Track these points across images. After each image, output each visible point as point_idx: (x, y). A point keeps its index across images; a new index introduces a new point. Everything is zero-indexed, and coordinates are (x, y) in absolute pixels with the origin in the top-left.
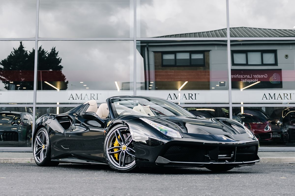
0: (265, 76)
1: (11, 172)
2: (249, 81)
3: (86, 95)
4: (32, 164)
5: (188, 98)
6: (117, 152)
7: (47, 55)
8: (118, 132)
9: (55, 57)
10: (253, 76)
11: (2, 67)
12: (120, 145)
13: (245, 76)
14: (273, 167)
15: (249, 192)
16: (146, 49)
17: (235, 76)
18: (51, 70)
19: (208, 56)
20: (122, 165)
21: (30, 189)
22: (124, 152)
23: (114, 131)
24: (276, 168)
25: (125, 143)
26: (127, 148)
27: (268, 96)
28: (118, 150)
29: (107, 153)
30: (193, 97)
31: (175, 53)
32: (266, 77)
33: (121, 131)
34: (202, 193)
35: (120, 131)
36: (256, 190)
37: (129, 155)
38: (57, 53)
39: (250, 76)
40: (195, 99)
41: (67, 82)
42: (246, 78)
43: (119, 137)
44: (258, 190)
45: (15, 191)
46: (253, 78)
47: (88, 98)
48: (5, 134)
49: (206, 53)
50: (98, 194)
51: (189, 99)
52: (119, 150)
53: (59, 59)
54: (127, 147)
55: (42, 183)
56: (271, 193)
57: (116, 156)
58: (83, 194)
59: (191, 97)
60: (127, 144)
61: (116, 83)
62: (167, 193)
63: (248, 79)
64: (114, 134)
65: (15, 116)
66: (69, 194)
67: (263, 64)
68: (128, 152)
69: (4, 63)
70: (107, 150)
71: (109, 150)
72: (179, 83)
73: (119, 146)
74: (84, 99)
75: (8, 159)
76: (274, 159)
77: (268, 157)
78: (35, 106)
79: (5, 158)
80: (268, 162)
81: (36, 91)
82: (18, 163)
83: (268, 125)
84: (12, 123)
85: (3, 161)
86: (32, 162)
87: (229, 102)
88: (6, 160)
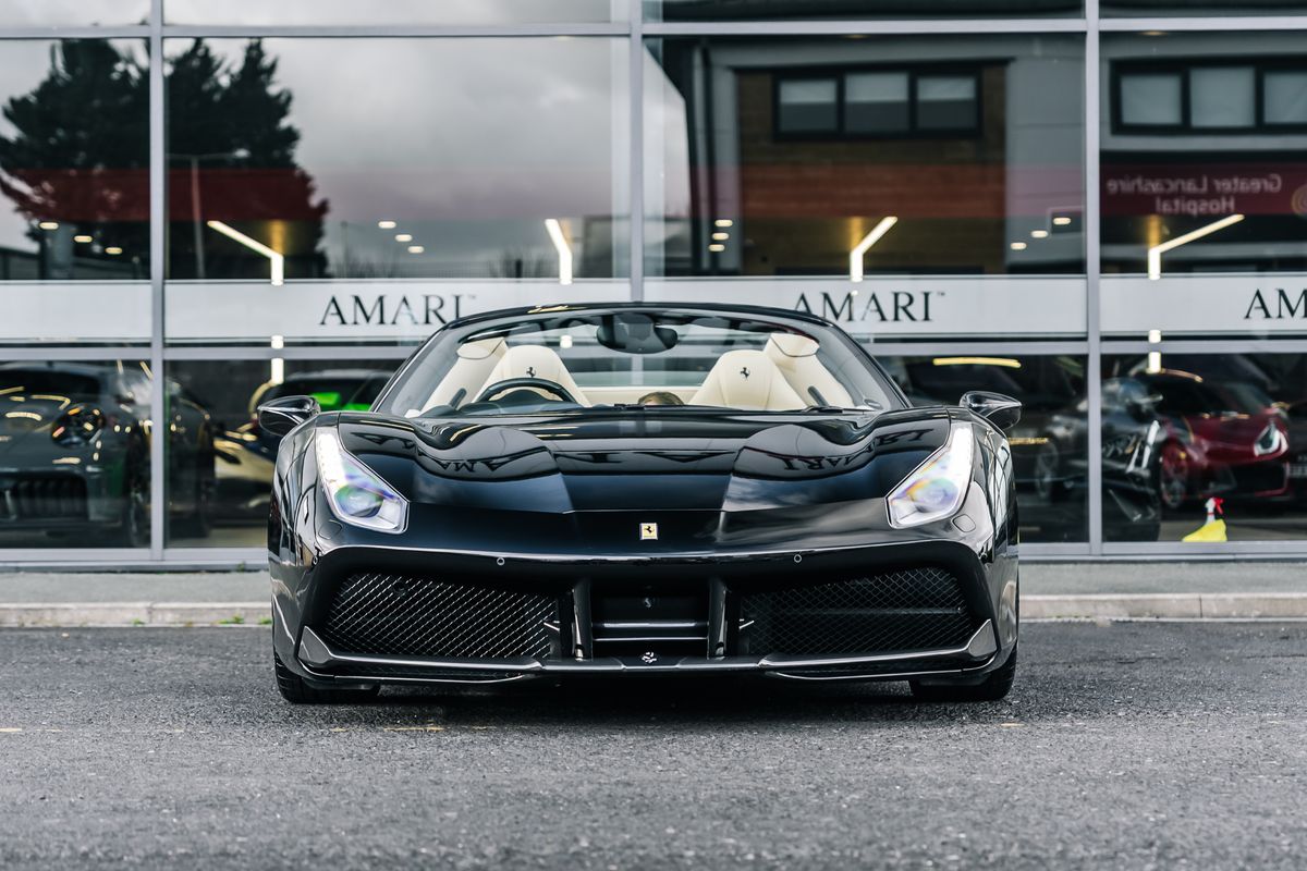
0: (1272, 185)
1: (51, 689)
2: (1194, 208)
3: (405, 300)
4: (152, 635)
5: (889, 314)
7: (225, 81)
9: (263, 86)
10: (1211, 187)
11: (11, 132)
13: (1173, 186)
14: (1284, 646)
15: (1147, 819)
16: (697, 59)
17: (1127, 186)
18: (242, 153)
19: (1001, 88)
21: (126, 809)
24: (1295, 652)
27: (1272, 302)
30: (917, 309)
31: (836, 73)
32: (1275, 185)
34: (925, 829)
36: (1183, 808)
38: (272, 68)
39: (1199, 185)
40: (927, 318)
41: (323, 208)
42: (1180, 194)
44: (1191, 809)
45: (58, 820)
46: (1213, 194)
47: (412, 318)
48: (23, 485)
49: (989, 75)
50: (442, 843)
51: (896, 318)
53: (279, 96)
55: (186, 762)
56: (1250, 824)
58: (370, 844)
59: (904, 309)
61: (552, 225)
62: (763, 833)
63: (1189, 197)
65: (68, 401)
66: (305, 841)
67: (1261, 127)
69: (18, 111)
72: (856, 223)
74: (394, 323)
75: (41, 609)
76: (1292, 599)
77: (1264, 591)
78: (163, 354)
79: (28, 602)
80: (1260, 617)
81: (164, 284)
82: (91, 625)
83: (1273, 425)
84: (56, 434)
85: (20, 617)
86: (154, 620)
87: (1087, 333)
88: (31, 612)
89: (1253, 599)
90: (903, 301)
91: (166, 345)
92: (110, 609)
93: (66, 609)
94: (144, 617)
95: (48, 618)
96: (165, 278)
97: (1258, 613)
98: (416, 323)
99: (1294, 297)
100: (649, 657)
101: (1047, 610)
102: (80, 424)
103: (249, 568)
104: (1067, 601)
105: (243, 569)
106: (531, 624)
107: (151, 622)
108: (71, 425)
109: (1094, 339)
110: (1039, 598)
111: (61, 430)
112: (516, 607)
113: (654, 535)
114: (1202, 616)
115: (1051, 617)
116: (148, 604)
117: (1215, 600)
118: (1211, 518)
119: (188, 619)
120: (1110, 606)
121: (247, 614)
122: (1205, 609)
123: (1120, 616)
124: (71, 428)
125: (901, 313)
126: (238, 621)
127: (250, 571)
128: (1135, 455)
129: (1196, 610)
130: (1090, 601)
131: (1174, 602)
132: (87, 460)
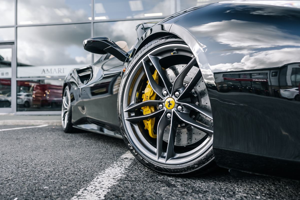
6: (151, 117)
8: (153, 63)
12: (158, 98)
20: (166, 154)
22: (169, 114)
23: (142, 60)
25: (172, 91)
26: (179, 105)
28: (153, 111)
29: (125, 119)
33: (160, 58)
35: (156, 59)
37: (184, 125)
43: (155, 76)
52: (156, 110)
54: (178, 100)
57: (149, 125)
60: (177, 93)
64: (141, 68)
68: (182, 114)
70: (124, 111)
71: (129, 112)
73: (156, 99)
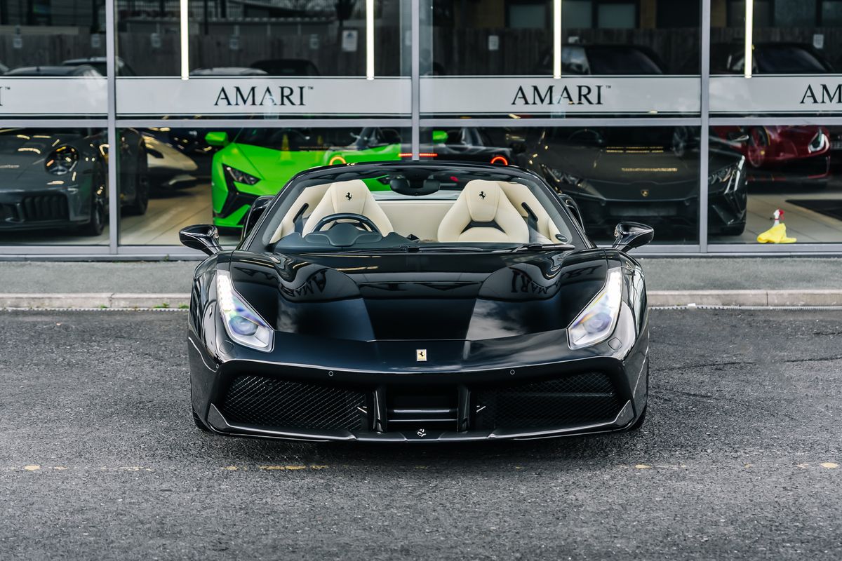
3: (268, 90)
5: (575, 99)
27: (818, 92)
40: (599, 102)
47: (273, 101)
48: (28, 201)
51: (580, 102)
59: (585, 96)
74: (261, 104)
75: (43, 298)
76: (824, 294)
77: (807, 288)
78: (115, 124)
79: (34, 292)
80: (804, 305)
81: (115, 79)
82: (74, 309)
83: (820, 131)
84: (48, 164)
85: (29, 303)
86: (113, 305)
87: (701, 112)
88: (36, 300)
89: (800, 294)
90: (584, 91)
91: (117, 118)
92: (85, 298)
93: (58, 298)
94: (107, 304)
95: (47, 304)
96: (115, 75)
97: (803, 303)
98: (275, 104)
99: (832, 89)
100: (421, 433)
101: (671, 301)
102: (63, 159)
103: (171, 259)
104: (683, 295)
105: (168, 260)
106: (349, 407)
107: (111, 307)
108: (58, 159)
109: (705, 115)
110: (666, 293)
111: (52, 162)
112: (341, 398)
113: (424, 358)
114: (768, 305)
115: (674, 305)
116: (109, 295)
117: (776, 294)
118: (777, 222)
119: (135, 305)
120: (710, 298)
121: (171, 302)
122: (770, 300)
123: (717, 305)
124: (58, 162)
125: (583, 99)
126: (165, 306)
127: (172, 261)
128: (730, 183)
129: (764, 301)
130: (698, 295)
131: (751, 296)
132: (68, 182)
